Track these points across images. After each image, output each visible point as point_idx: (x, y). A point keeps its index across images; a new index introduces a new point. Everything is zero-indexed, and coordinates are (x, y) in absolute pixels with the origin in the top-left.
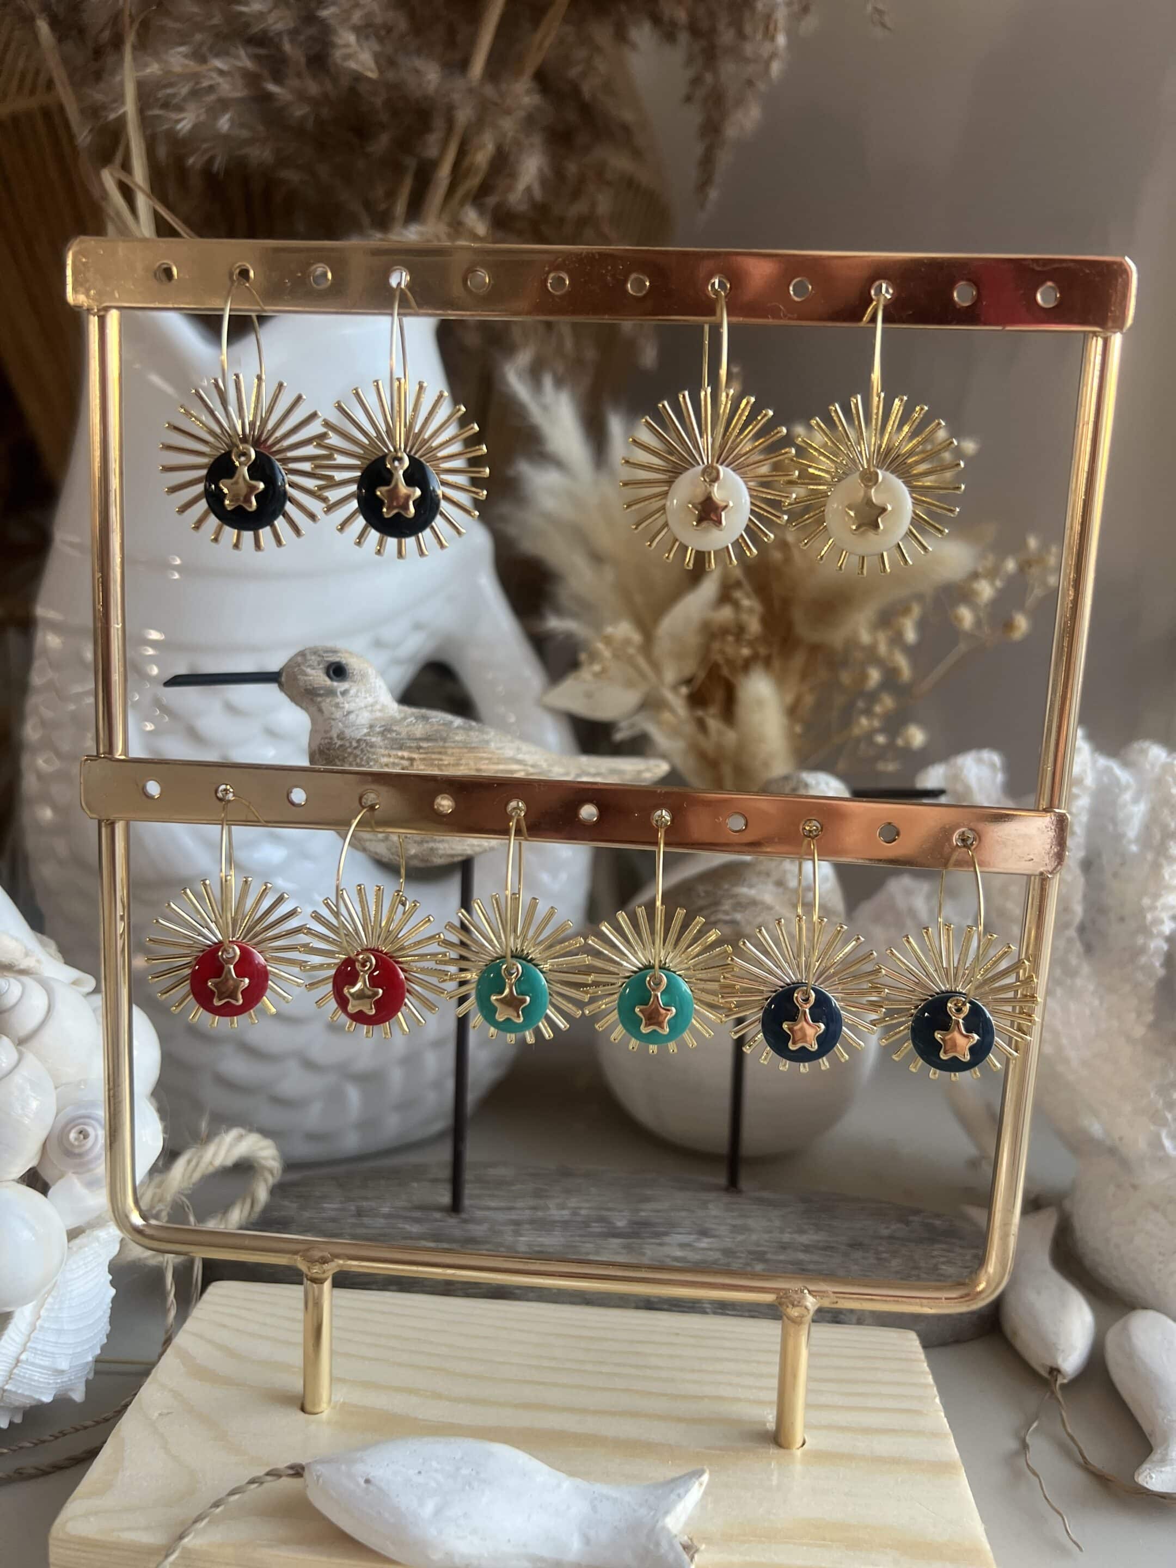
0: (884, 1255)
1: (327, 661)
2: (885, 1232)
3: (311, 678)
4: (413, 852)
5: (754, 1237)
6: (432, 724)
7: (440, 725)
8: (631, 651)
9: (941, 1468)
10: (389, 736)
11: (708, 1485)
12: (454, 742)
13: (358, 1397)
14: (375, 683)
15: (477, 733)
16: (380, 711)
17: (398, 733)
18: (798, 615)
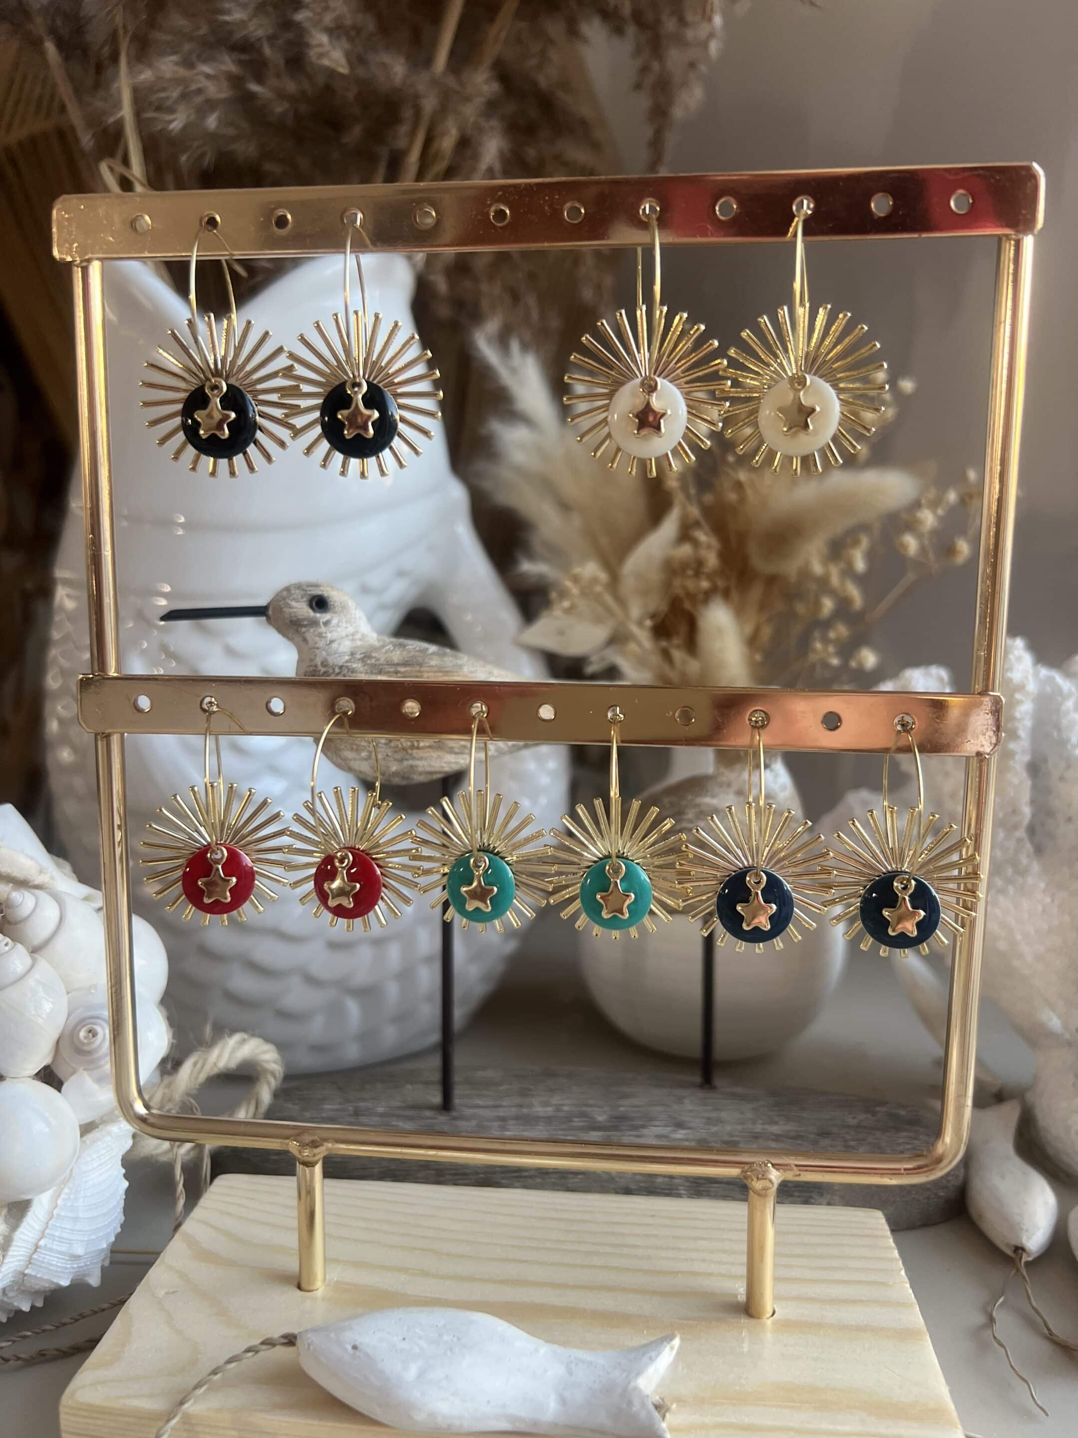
0: (852, 1143)
1: (310, 595)
2: (852, 1121)
3: (295, 610)
4: (394, 769)
5: (728, 1128)
6: (409, 652)
7: (417, 651)
8: (599, 589)
9: (906, 1335)
10: (369, 662)
11: (680, 1347)
12: (429, 667)
13: (351, 1276)
14: (355, 614)
15: (451, 659)
16: (360, 640)
17: (378, 660)
18: (753, 550)
